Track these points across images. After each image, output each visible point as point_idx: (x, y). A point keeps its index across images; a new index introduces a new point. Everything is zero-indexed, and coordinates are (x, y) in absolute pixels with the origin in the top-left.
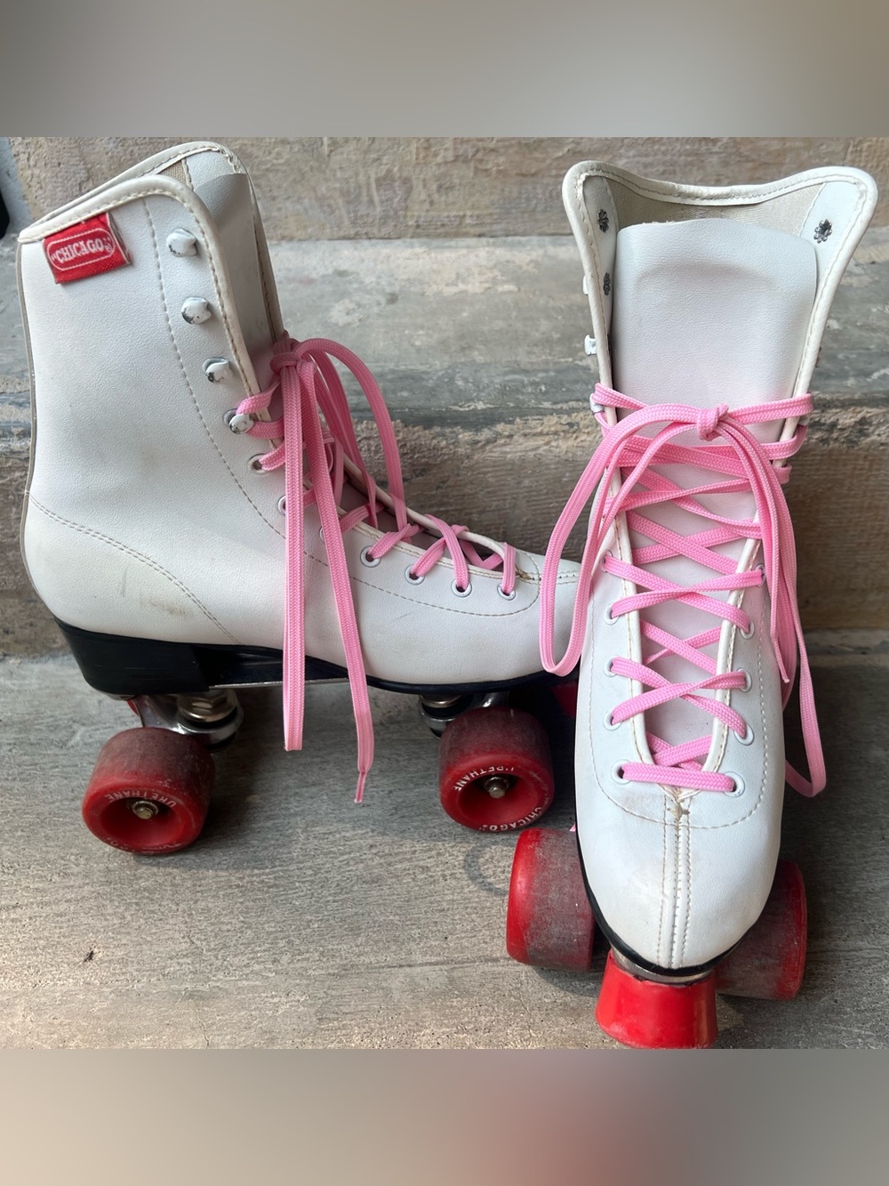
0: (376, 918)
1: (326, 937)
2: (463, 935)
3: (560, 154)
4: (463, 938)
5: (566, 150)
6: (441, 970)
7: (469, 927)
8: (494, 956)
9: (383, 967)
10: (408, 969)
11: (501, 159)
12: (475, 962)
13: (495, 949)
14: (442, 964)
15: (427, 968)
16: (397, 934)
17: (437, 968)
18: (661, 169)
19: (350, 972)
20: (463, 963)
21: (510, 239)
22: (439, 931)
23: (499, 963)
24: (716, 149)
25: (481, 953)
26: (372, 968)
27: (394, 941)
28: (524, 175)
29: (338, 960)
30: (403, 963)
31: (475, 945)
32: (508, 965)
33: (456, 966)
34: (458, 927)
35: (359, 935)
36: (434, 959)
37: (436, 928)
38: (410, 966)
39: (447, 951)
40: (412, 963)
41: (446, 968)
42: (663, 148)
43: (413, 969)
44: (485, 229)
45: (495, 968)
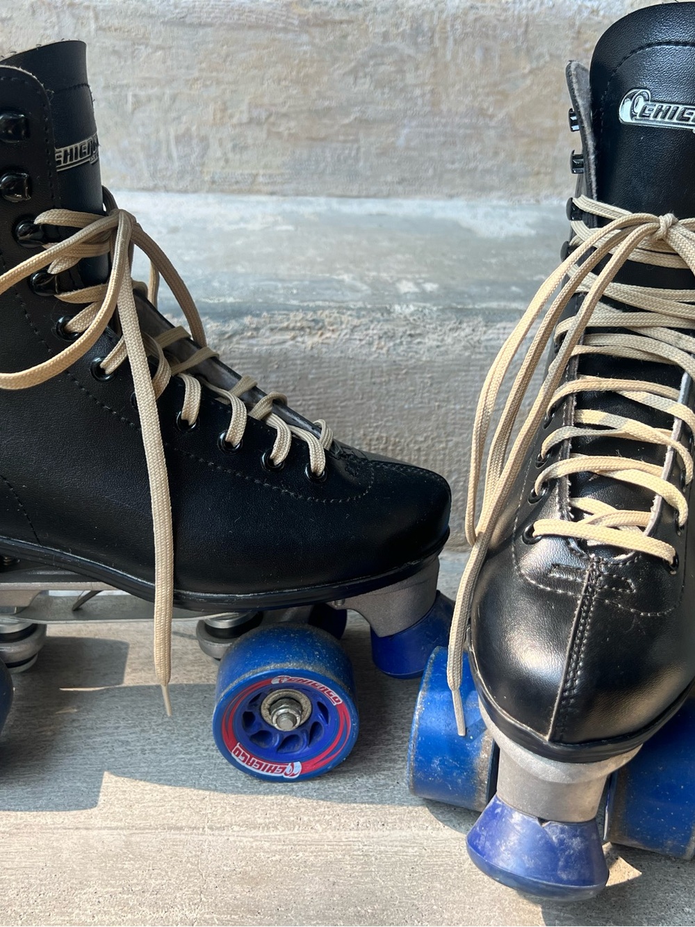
0: (62, 784)
1: (5, 798)
2: (150, 804)
3: (346, 121)
4: (149, 807)
5: (352, 117)
6: (120, 835)
7: (158, 797)
8: (179, 825)
9: (58, 829)
10: (84, 832)
11: (292, 124)
12: (157, 829)
13: (181, 818)
14: (122, 829)
15: (105, 832)
16: (81, 799)
17: (115, 832)
18: (442, 139)
19: (22, 831)
20: (144, 829)
21: (299, 198)
22: (126, 799)
23: (182, 832)
24: (493, 124)
25: (165, 822)
26: (46, 829)
27: (76, 805)
28: (313, 139)
29: (12, 820)
30: (80, 826)
31: (161, 814)
32: (192, 834)
33: (136, 831)
34: (147, 797)
35: (40, 798)
36: (114, 824)
37: (123, 797)
38: (87, 829)
39: (130, 817)
40: (90, 827)
41: (125, 833)
42: (443, 121)
43: (90, 832)
44: (277, 188)
45: (178, 836)
